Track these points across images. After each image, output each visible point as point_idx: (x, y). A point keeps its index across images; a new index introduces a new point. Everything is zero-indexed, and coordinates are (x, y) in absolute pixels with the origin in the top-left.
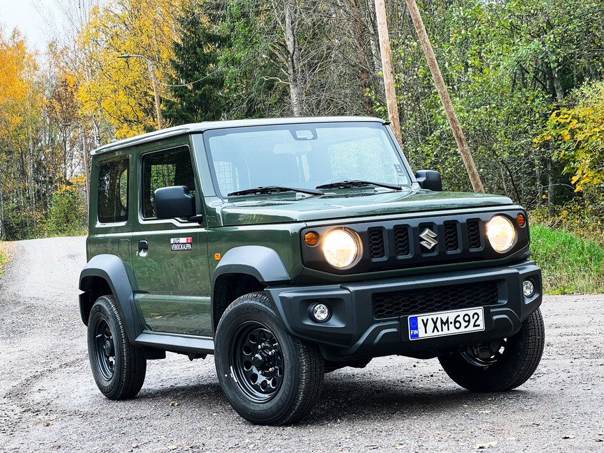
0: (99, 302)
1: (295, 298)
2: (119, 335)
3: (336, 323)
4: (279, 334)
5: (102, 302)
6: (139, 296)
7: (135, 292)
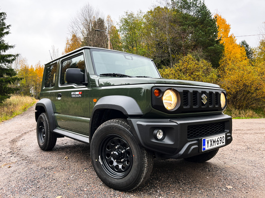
0: (41, 115)
1: (147, 125)
2: (47, 128)
3: (167, 141)
4: (132, 144)
5: (43, 115)
6: (56, 114)
7: (55, 113)
